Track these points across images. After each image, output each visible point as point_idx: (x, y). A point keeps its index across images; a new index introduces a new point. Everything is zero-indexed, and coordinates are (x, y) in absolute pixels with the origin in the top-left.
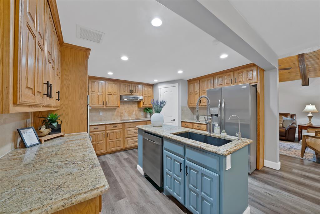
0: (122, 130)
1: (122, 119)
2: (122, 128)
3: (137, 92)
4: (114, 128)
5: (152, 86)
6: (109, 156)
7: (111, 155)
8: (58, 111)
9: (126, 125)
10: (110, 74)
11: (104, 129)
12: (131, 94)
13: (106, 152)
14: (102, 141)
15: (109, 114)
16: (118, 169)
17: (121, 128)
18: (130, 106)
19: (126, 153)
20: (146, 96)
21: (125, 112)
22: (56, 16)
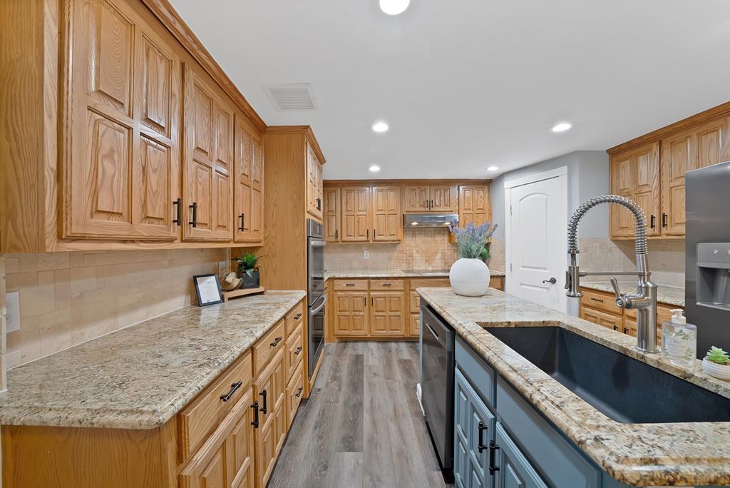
0: (402, 293)
1: (411, 269)
2: (402, 289)
3: (446, 205)
4: (387, 288)
5: (488, 184)
6: (373, 345)
7: (380, 345)
8: (262, 248)
9: (412, 283)
10: (375, 170)
11: (366, 288)
12: (428, 209)
13: (369, 336)
14: (360, 311)
15: (382, 256)
16: (376, 379)
17: (399, 288)
18: (430, 238)
19: (411, 347)
20: (469, 211)
21: (418, 252)
22: (226, 82)
